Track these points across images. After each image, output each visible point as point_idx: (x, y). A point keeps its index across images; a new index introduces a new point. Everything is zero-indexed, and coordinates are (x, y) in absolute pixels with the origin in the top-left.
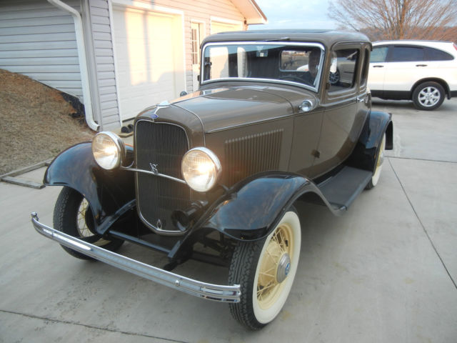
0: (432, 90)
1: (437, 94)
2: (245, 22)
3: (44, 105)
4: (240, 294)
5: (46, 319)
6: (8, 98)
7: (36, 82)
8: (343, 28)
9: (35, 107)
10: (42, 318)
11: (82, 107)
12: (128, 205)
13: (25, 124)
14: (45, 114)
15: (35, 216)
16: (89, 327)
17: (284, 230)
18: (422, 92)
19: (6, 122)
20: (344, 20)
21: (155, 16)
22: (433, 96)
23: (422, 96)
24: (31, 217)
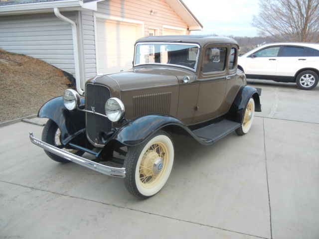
0: (310, 76)
1: (313, 79)
2: (188, 29)
3: (52, 78)
4: (125, 172)
5: (33, 188)
6: (31, 73)
7: (49, 64)
8: (263, 33)
9: (46, 79)
10: (30, 188)
11: (75, 80)
12: (82, 130)
13: (39, 89)
14: (52, 84)
15: (31, 134)
16: (54, 193)
17: (162, 146)
18: (302, 77)
19: (28, 87)
20: (263, 28)
21: (124, 25)
22: (310, 81)
23: (302, 80)
24: (29, 135)
